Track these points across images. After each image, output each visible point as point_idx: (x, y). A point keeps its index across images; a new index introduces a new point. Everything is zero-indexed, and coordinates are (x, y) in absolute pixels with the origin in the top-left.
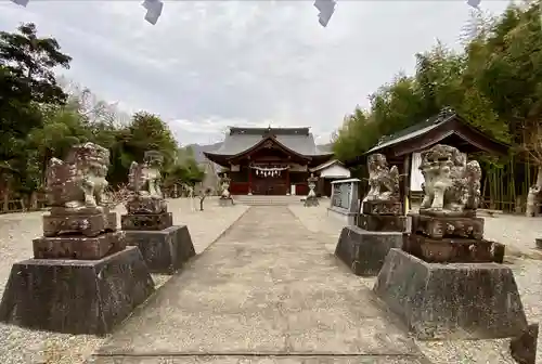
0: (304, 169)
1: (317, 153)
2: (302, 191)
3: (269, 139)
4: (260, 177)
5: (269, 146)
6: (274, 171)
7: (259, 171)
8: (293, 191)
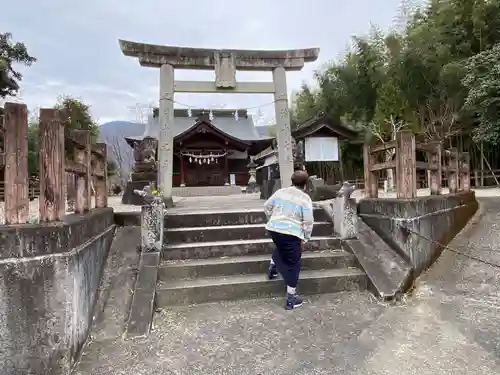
0: (244, 156)
1: (257, 137)
2: (242, 181)
3: (204, 122)
4: (194, 165)
5: (204, 130)
6: (210, 158)
7: (193, 159)
8: (233, 181)
